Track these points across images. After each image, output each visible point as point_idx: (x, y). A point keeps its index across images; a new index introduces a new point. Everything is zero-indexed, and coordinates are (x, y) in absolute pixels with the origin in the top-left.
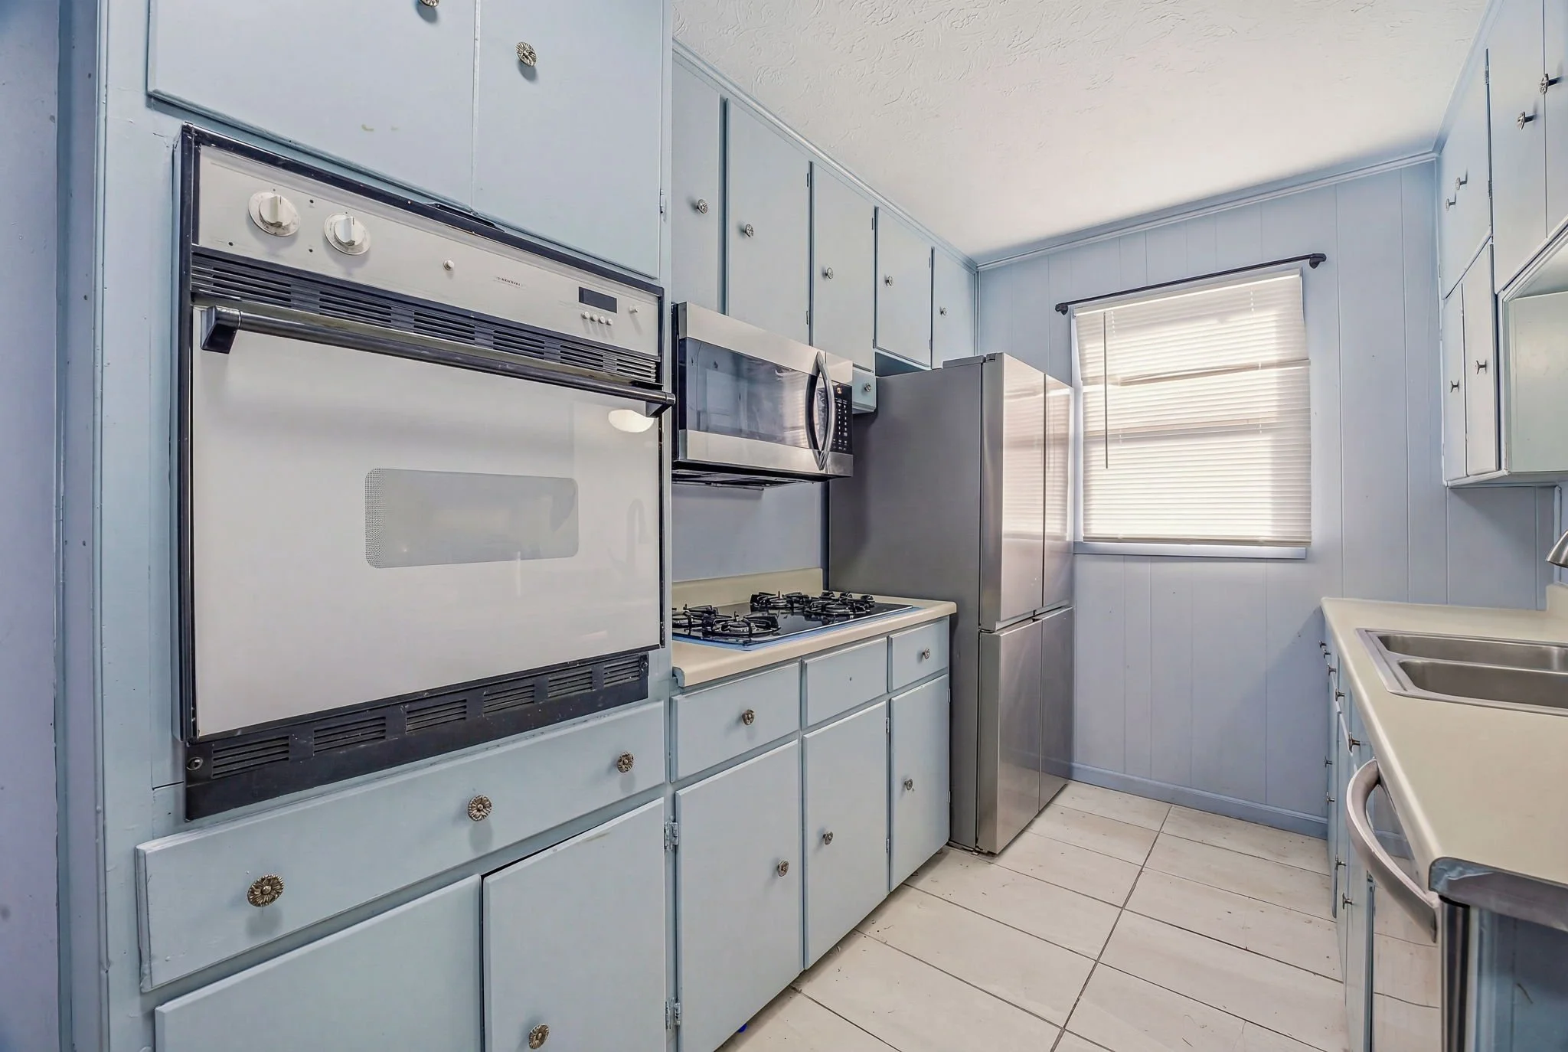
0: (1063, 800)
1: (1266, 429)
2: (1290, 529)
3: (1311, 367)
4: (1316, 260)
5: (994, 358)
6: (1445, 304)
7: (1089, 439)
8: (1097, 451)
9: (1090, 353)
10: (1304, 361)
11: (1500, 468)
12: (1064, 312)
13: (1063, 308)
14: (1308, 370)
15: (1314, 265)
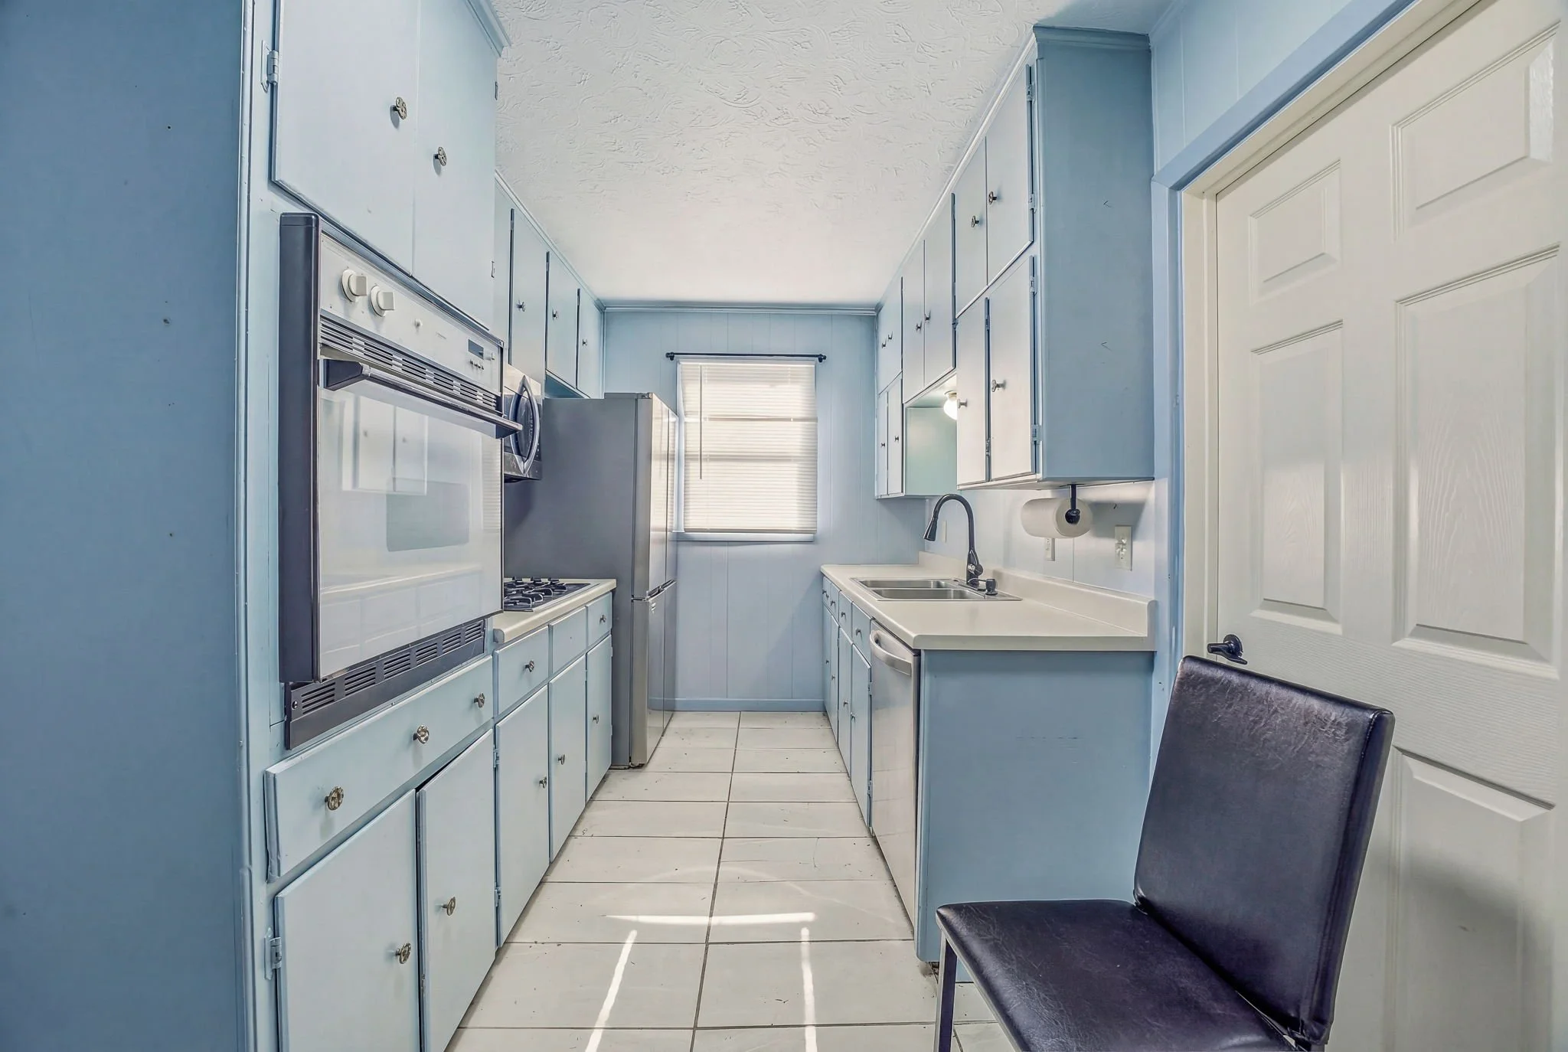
0: (673, 725)
1: (795, 459)
2: (806, 524)
3: (818, 423)
4: (821, 358)
5: (646, 397)
6: (878, 399)
7: (688, 458)
8: (694, 466)
9: (690, 394)
10: (816, 420)
11: (902, 492)
12: (672, 358)
13: (671, 356)
14: (816, 425)
15: (820, 360)
